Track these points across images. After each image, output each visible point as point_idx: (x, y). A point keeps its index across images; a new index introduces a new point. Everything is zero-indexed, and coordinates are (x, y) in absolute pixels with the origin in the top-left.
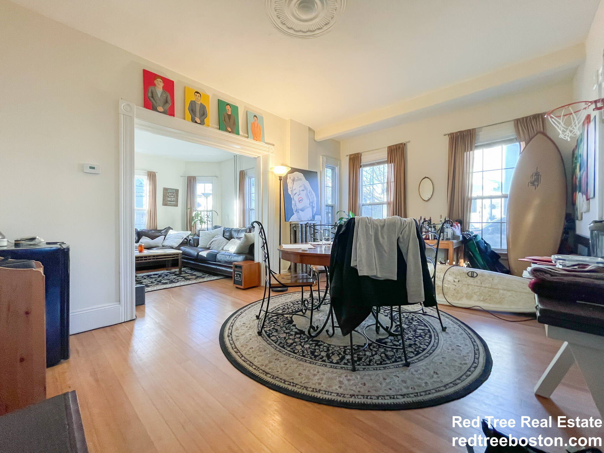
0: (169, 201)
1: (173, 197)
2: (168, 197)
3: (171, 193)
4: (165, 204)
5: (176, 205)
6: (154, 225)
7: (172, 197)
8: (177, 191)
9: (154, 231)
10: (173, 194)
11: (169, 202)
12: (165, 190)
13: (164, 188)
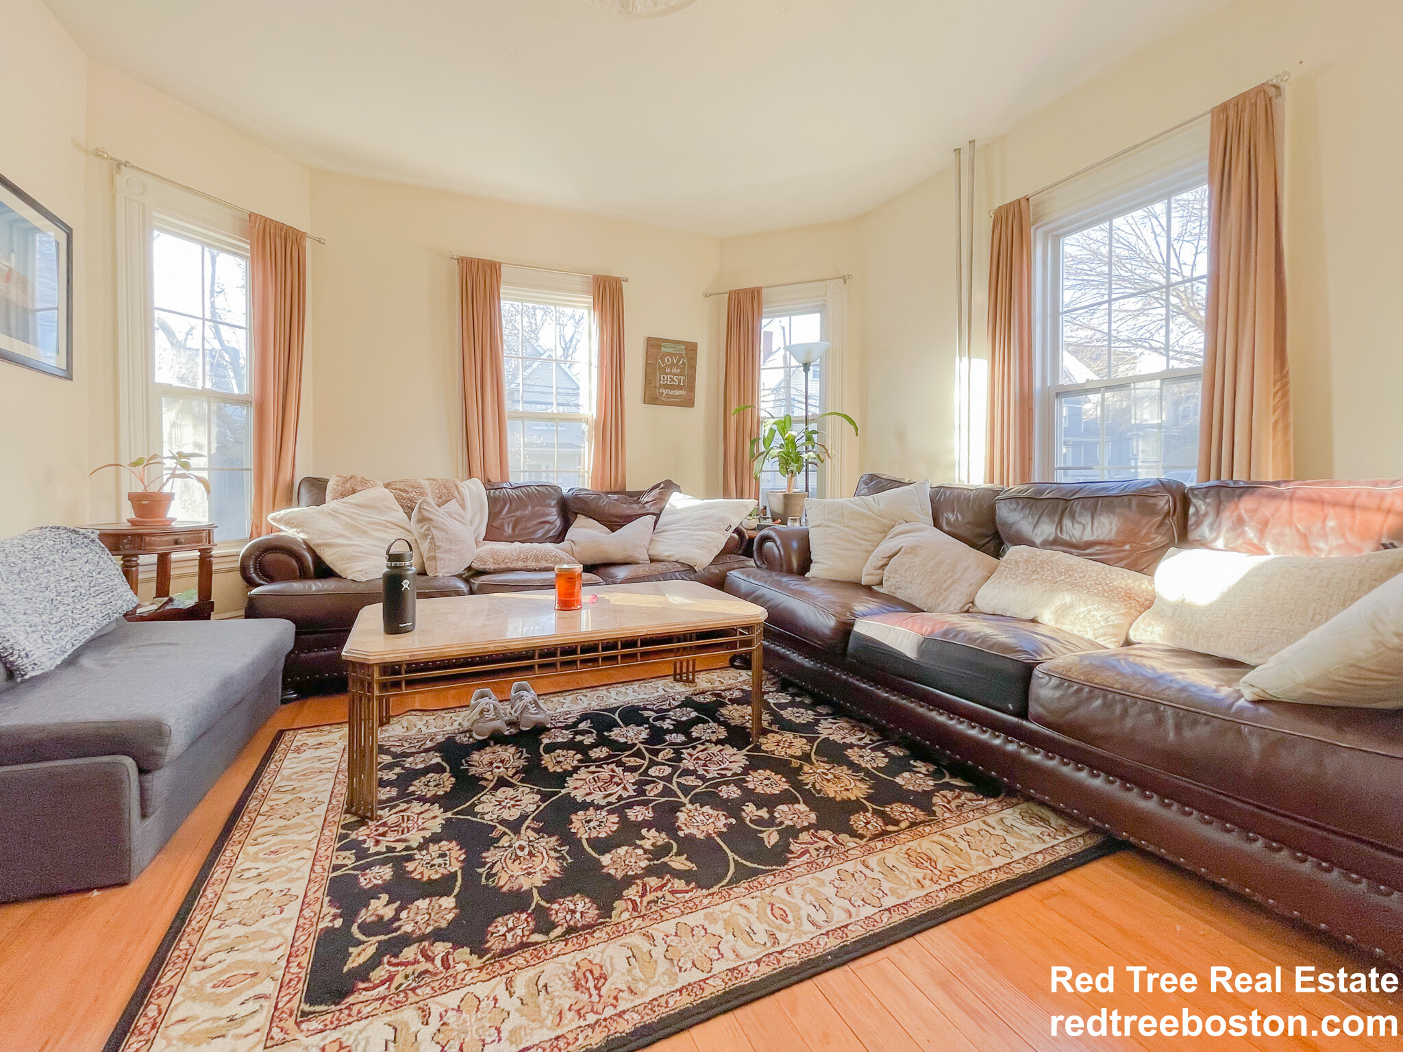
0: (666, 386)
1: (678, 371)
2: (663, 371)
3: (671, 355)
4: (652, 397)
5: (689, 403)
6: (617, 473)
7: (676, 370)
8: (692, 348)
9: (616, 497)
10: (679, 361)
11: (665, 392)
12: (653, 344)
13: (649, 339)
